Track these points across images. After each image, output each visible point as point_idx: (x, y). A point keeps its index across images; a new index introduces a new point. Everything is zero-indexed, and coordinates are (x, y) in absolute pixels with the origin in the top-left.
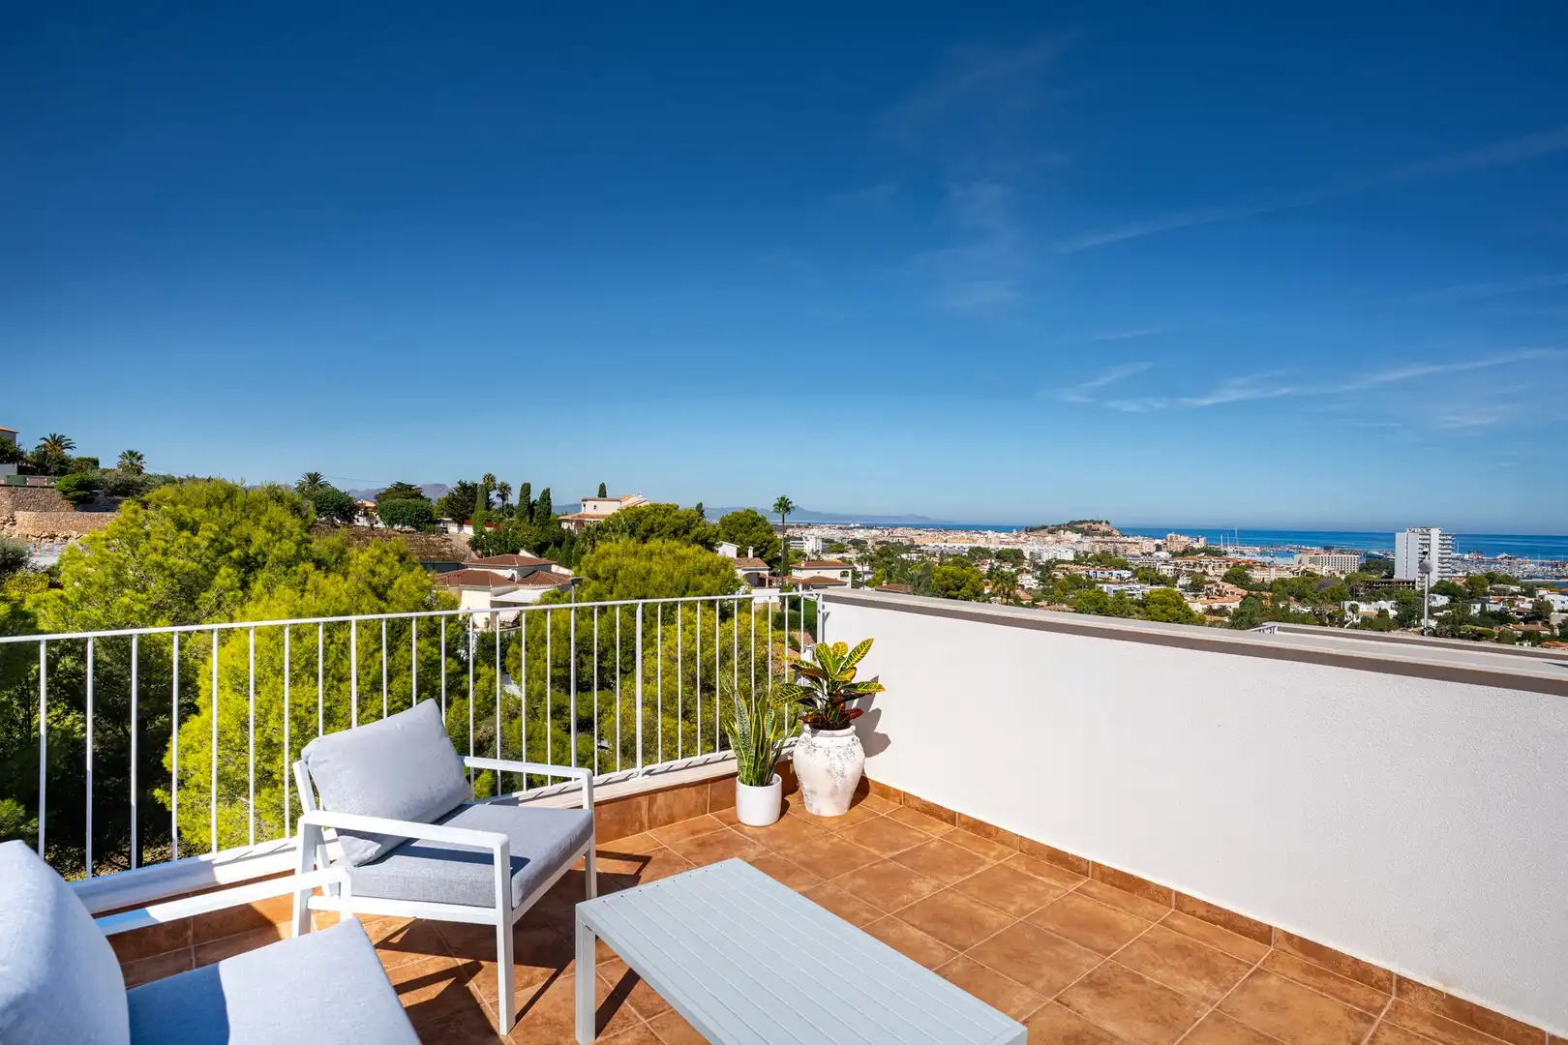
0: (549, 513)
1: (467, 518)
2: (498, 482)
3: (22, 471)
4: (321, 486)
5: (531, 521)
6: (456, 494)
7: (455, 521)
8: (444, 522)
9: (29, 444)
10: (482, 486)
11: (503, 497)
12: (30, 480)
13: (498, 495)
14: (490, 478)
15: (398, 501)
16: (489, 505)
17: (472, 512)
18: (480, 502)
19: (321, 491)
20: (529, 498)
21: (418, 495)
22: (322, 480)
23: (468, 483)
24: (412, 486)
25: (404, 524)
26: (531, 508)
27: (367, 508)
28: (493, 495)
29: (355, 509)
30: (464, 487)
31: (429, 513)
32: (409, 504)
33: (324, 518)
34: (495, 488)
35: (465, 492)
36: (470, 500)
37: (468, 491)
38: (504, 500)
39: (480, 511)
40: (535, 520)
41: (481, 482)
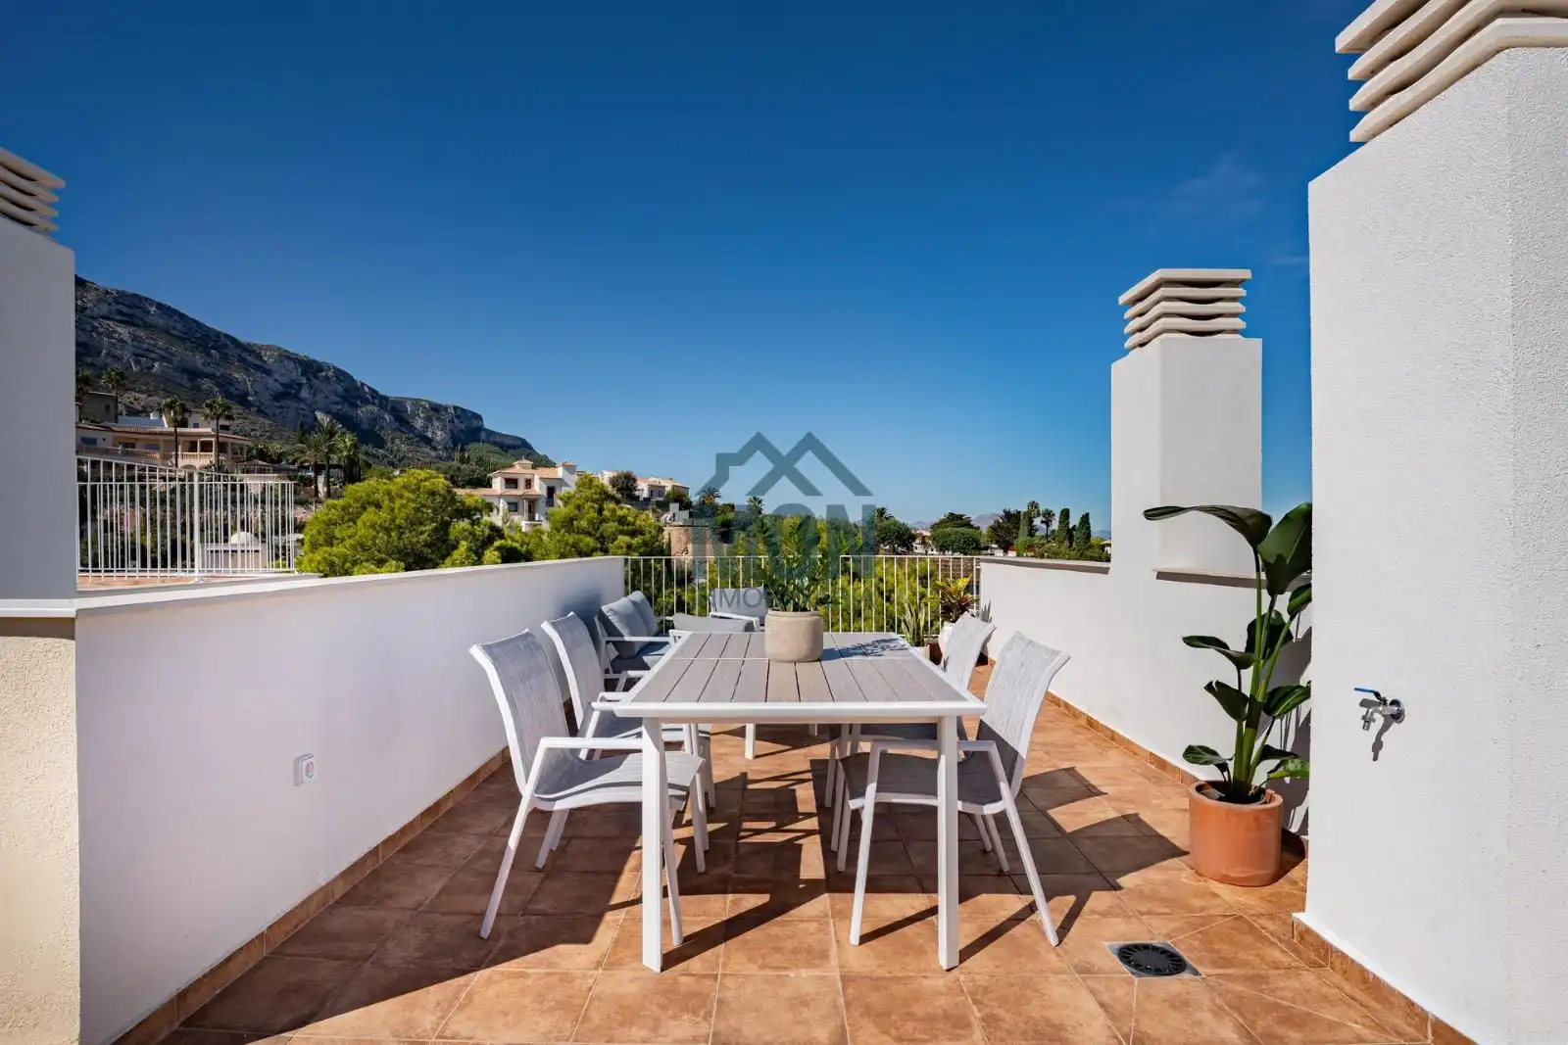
0: (1088, 536)
1: (1012, 544)
2: (1042, 508)
3: (691, 515)
4: (887, 519)
5: (1071, 546)
6: (1001, 521)
7: (1000, 547)
8: (992, 548)
9: (694, 498)
10: (1025, 513)
11: (1047, 523)
12: (696, 522)
13: (1042, 522)
14: (1034, 505)
15: (948, 530)
16: (1032, 531)
17: (1016, 538)
18: (1024, 528)
19: (886, 522)
20: (1068, 524)
21: (968, 524)
22: (888, 513)
23: (1013, 510)
24: (961, 516)
25: (954, 551)
26: (1070, 533)
27: (924, 537)
28: (1037, 522)
29: (913, 538)
30: (1008, 515)
31: (976, 541)
32: (957, 532)
33: (887, 547)
34: (1039, 515)
35: (1009, 521)
36: (1014, 527)
37: (1012, 518)
38: (1048, 526)
39: (1022, 538)
40: (1074, 543)
41: (1025, 510)
